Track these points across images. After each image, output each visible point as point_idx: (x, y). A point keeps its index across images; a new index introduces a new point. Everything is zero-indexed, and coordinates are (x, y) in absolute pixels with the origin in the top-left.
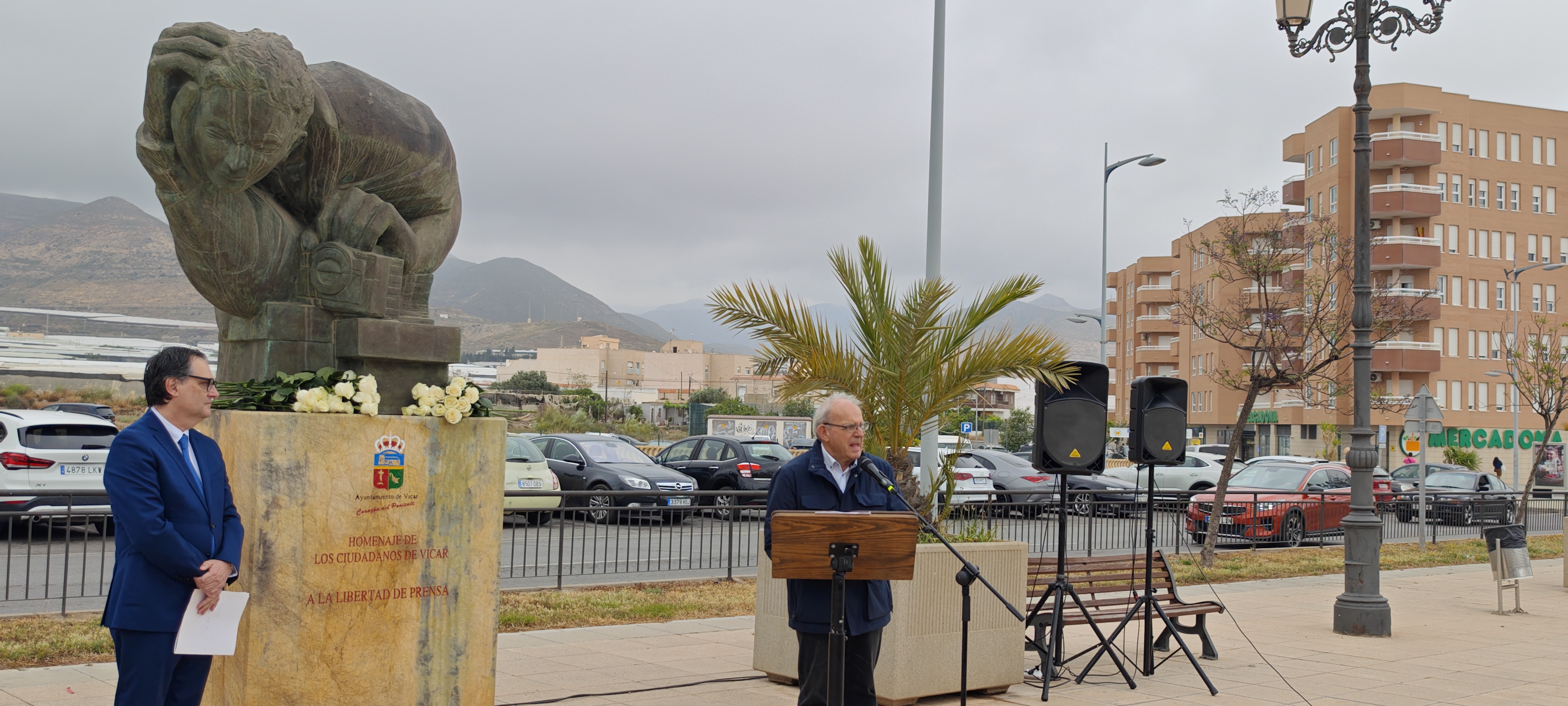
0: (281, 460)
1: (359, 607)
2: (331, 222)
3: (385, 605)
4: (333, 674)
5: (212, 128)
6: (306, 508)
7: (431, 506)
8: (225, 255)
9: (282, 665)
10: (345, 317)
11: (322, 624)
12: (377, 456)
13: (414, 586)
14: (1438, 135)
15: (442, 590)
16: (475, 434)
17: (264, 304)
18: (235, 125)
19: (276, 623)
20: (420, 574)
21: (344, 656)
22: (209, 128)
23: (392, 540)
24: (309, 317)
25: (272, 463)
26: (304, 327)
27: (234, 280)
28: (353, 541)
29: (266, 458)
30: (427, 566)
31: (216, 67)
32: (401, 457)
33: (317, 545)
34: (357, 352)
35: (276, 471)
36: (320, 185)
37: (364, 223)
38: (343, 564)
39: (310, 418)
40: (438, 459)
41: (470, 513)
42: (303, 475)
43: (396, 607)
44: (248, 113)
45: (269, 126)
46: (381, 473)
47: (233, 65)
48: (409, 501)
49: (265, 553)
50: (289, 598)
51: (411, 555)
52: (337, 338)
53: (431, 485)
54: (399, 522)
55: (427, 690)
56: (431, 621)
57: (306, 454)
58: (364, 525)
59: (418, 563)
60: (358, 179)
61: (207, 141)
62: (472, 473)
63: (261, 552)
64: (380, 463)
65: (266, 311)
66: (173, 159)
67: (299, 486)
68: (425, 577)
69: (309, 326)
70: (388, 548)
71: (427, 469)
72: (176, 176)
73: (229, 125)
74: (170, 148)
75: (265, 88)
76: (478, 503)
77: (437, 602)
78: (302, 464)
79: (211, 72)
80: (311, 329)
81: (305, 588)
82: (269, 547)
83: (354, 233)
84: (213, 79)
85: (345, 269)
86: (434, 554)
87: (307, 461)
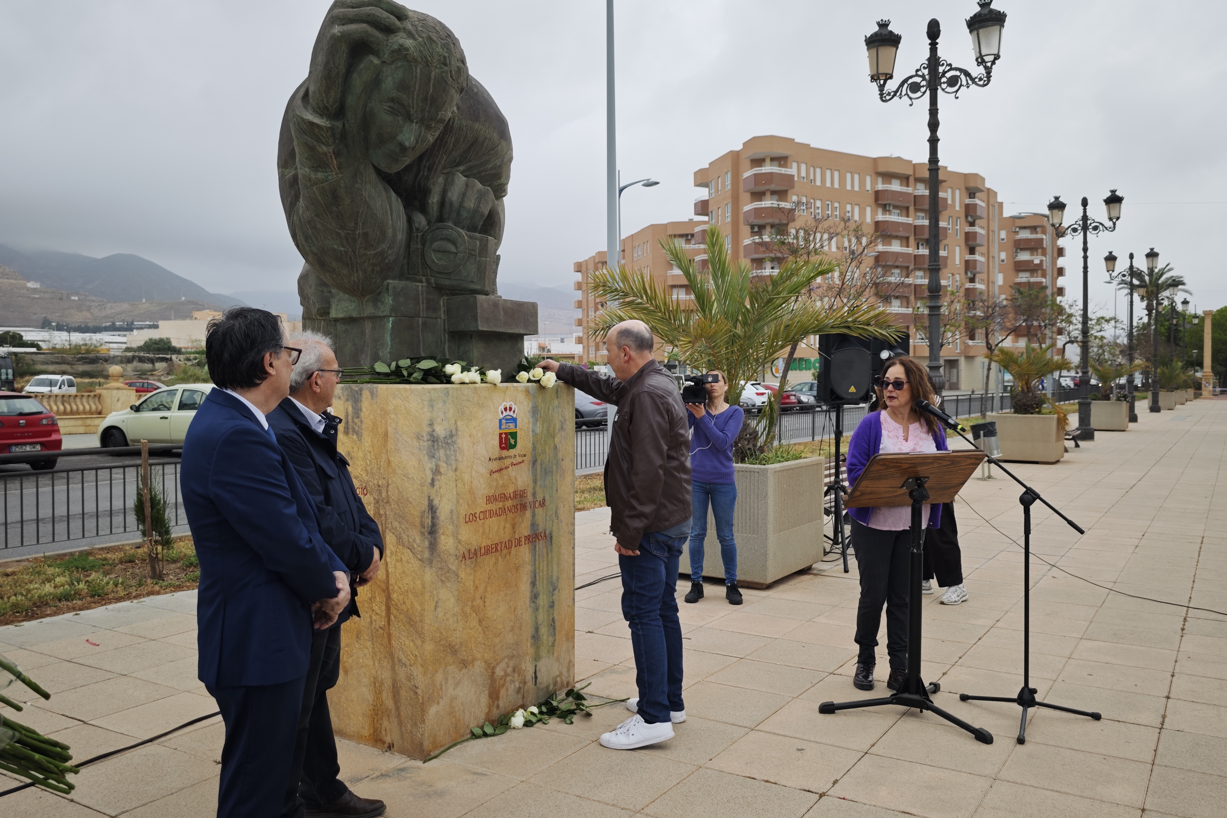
0: (440, 430)
1: (494, 558)
2: (442, 203)
3: (510, 553)
4: (480, 621)
5: (392, 104)
6: (458, 473)
7: (535, 462)
8: (366, 235)
9: (447, 620)
10: (453, 295)
11: (471, 578)
12: (500, 421)
13: (526, 535)
14: (792, 170)
15: (542, 535)
16: (558, 397)
17: (385, 283)
18: (415, 102)
19: (442, 581)
20: (530, 523)
21: (486, 604)
22: (388, 104)
23: (512, 495)
24: (422, 294)
25: (434, 433)
26: (419, 304)
27: (369, 259)
28: (490, 499)
29: (429, 429)
30: (534, 516)
31: (401, 39)
32: (514, 420)
33: (466, 506)
34: (477, 327)
35: (437, 440)
36: (430, 169)
37: (472, 206)
38: (483, 521)
39: (457, 389)
40: (537, 421)
41: (557, 466)
42: (454, 443)
43: (516, 555)
44: (429, 90)
45: (444, 104)
46: (504, 436)
47: (420, 39)
48: (520, 459)
49: (433, 518)
50: (450, 557)
51: (524, 507)
52: (448, 312)
53: (533, 444)
54: (516, 479)
55: (537, 624)
56: (537, 563)
57: (456, 423)
58: (494, 484)
59: (528, 513)
60: (458, 165)
61: (384, 117)
62: (557, 431)
63: (430, 517)
64: (503, 427)
65: (388, 289)
66: (338, 136)
67: (453, 453)
68: (533, 525)
69: (423, 303)
70: (509, 503)
71: (531, 430)
72: (337, 154)
73: (410, 101)
74: (339, 124)
75: (446, 65)
76: (561, 457)
77: (541, 545)
78: (454, 432)
79: (401, 45)
80: (425, 306)
81: (460, 547)
82: (435, 512)
83: (464, 214)
84: (401, 52)
85: (461, 249)
86: (537, 505)
87: (457, 430)
